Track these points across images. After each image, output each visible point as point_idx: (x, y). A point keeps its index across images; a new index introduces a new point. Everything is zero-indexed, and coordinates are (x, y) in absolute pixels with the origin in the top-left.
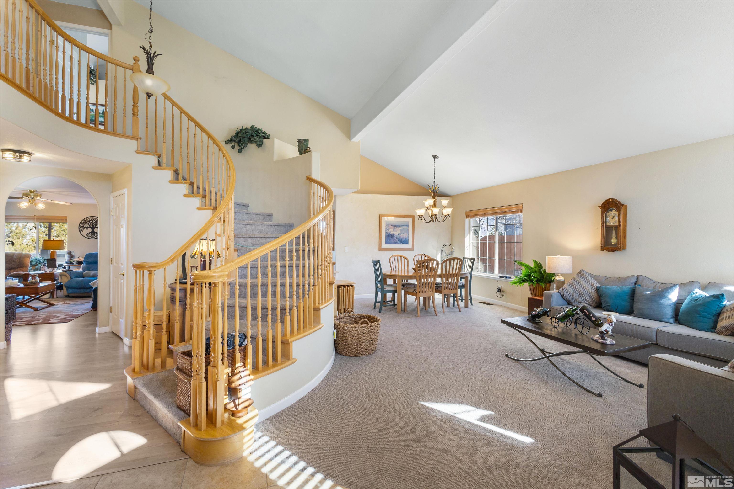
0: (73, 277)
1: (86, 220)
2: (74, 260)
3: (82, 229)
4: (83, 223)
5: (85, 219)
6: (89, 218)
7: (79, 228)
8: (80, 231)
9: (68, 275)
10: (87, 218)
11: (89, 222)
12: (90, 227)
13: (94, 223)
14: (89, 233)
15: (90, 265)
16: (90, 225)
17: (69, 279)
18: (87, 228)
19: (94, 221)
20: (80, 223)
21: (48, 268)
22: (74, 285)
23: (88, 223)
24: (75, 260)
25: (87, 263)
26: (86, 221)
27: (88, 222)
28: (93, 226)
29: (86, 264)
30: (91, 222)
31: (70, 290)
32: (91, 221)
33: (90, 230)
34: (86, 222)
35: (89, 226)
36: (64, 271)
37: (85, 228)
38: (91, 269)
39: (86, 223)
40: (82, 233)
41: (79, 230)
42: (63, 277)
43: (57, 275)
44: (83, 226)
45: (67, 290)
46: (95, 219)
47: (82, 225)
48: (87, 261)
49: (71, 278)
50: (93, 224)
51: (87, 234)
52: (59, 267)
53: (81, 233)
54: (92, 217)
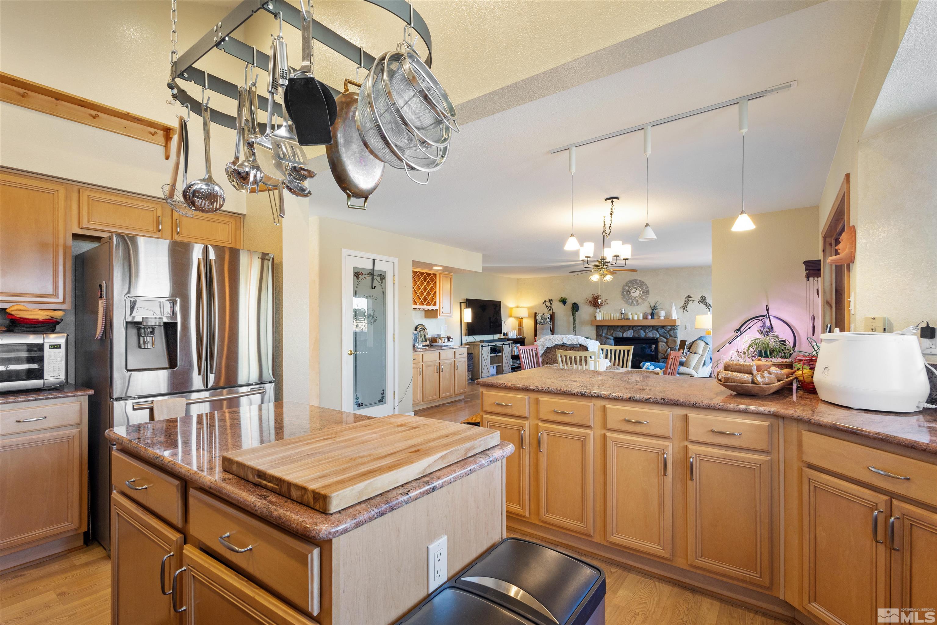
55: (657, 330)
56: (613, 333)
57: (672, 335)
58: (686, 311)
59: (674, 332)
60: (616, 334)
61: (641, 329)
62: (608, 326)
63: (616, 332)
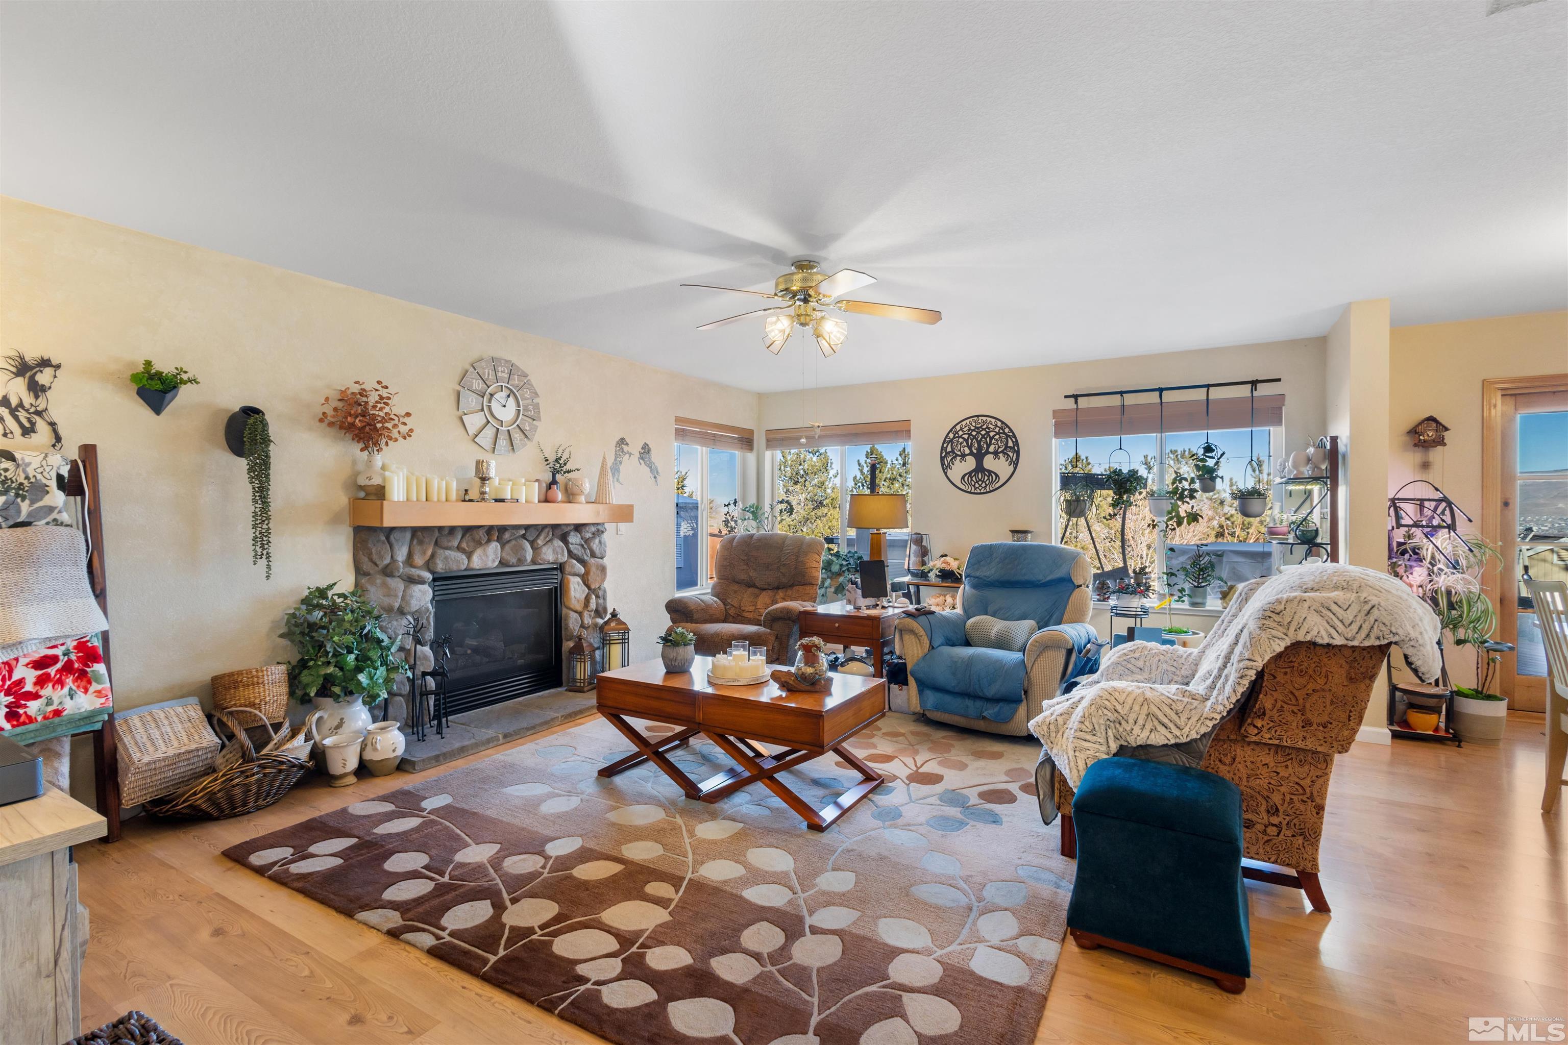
0: (937, 641)
1: (961, 429)
2: (931, 564)
3: (949, 459)
4: (951, 441)
5: (958, 428)
6: (968, 421)
7: (942, 459)
8: (945, 468)
9: (923, 633)
10: (964, 423)
11: (970, 434)
12: (971, 454)
13: (983, 436)
14: (970, 473)
15: (990, 594)
16: (970, 448)
17: (926, 650)
18: (963, 456)
19: (983, 432)
20: (944, 443)
21: (864, 596)
22: (942, 675)
23: (966, 441)
24: (935, 564)
25: (980, 584)
26: (961, 433)
27: (966, 436)
28: (980, 448)
29: (975, 586)
30: (974, 437)
31: (932, 697)
32: (974, 433)
33: (970, 463)
34: (959, 437)
35: (967, 451)
36: (908, 614)
37: (958, 458)
38: (991, 609)
39: (961, 440)
40: (949, 472)
41: (943, 464)
42: (908, 638)
43: (889, 626)
44: (953, 451)
45: (920, 692)
46: (984, 422)
47: (949, 449)
48: (978, 574)
49: (932, 647)
50: (979, 442)
51: (963, 478)
52: (894, 594)
53: (946, 474)
54: (978, 416)
55: (564, 538)
56: (433, 556)
57: (597, 552)
58: (618, 480)
59: (600, 542)
60: (446, 558)
61: (524, 536)
62: (416, 531)
63: (448, 552)
